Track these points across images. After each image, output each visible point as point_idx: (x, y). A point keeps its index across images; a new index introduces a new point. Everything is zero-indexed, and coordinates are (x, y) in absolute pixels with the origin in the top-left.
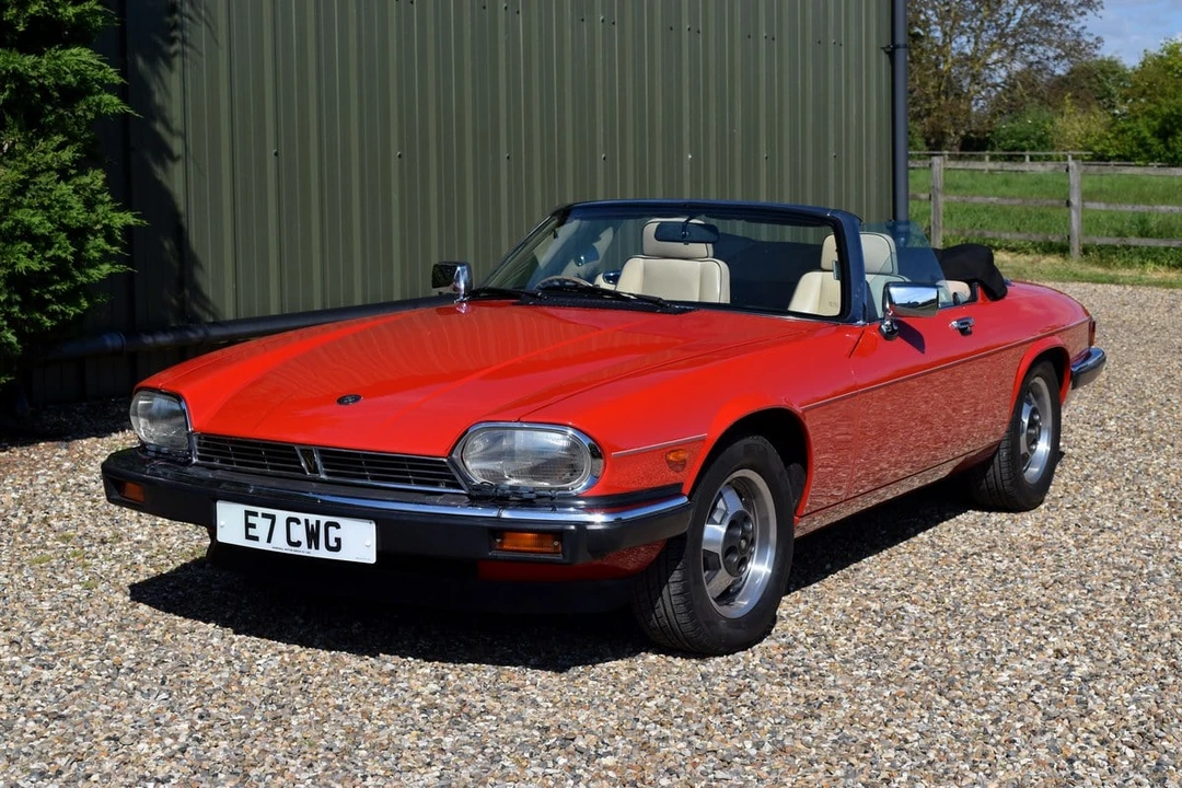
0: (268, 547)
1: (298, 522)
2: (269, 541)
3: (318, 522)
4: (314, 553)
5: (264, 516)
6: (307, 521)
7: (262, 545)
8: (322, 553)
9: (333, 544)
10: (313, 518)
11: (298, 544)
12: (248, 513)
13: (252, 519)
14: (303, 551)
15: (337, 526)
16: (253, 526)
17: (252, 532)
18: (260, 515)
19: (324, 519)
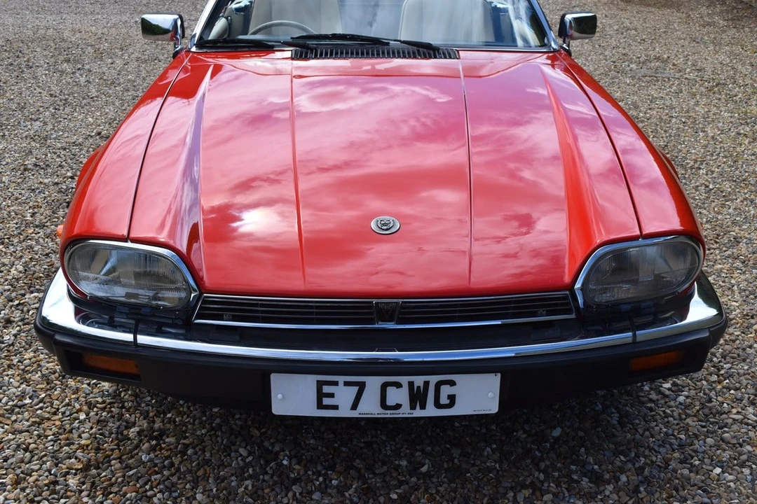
0: (355, 414)
1: (398, 385)
2: (354, 407)
3: (427, 384)
4: (418, 413)
5: (347, 384)
6: (411, 384)
7: (345, 412)
8: (431, 411)
9: (444, 400)
10: (419, 381)
11: (398, 406)
12: (320, 384)
13: (326, 389)
14: (405, 412)
15: (452, 383)
16: (332, 395)
17: (326, 401)
18: (341, 384)
19: (433, 379)
